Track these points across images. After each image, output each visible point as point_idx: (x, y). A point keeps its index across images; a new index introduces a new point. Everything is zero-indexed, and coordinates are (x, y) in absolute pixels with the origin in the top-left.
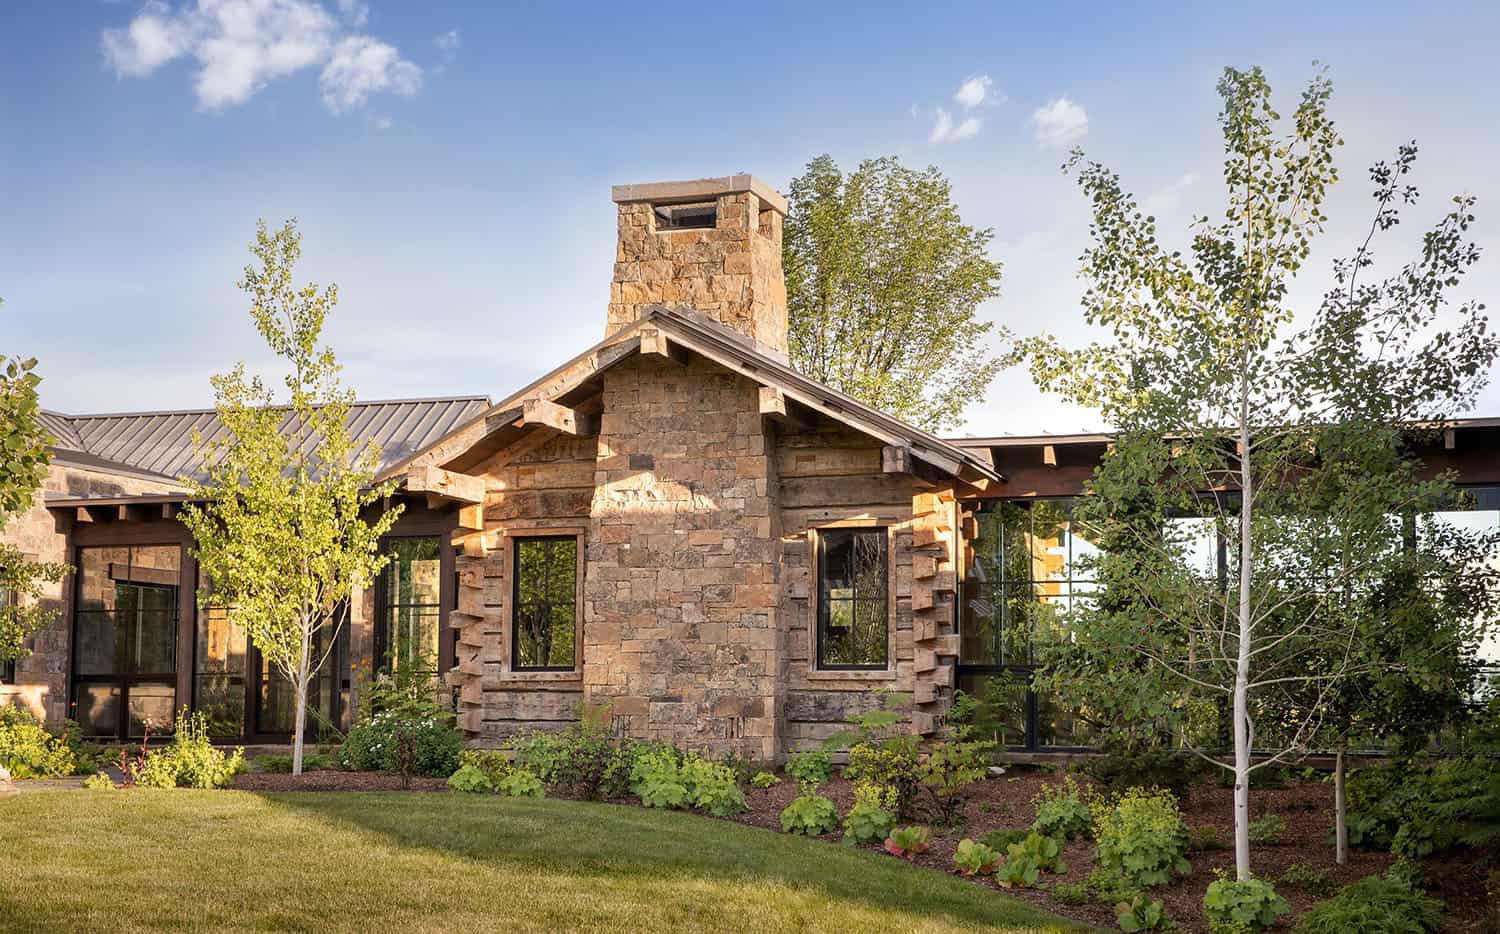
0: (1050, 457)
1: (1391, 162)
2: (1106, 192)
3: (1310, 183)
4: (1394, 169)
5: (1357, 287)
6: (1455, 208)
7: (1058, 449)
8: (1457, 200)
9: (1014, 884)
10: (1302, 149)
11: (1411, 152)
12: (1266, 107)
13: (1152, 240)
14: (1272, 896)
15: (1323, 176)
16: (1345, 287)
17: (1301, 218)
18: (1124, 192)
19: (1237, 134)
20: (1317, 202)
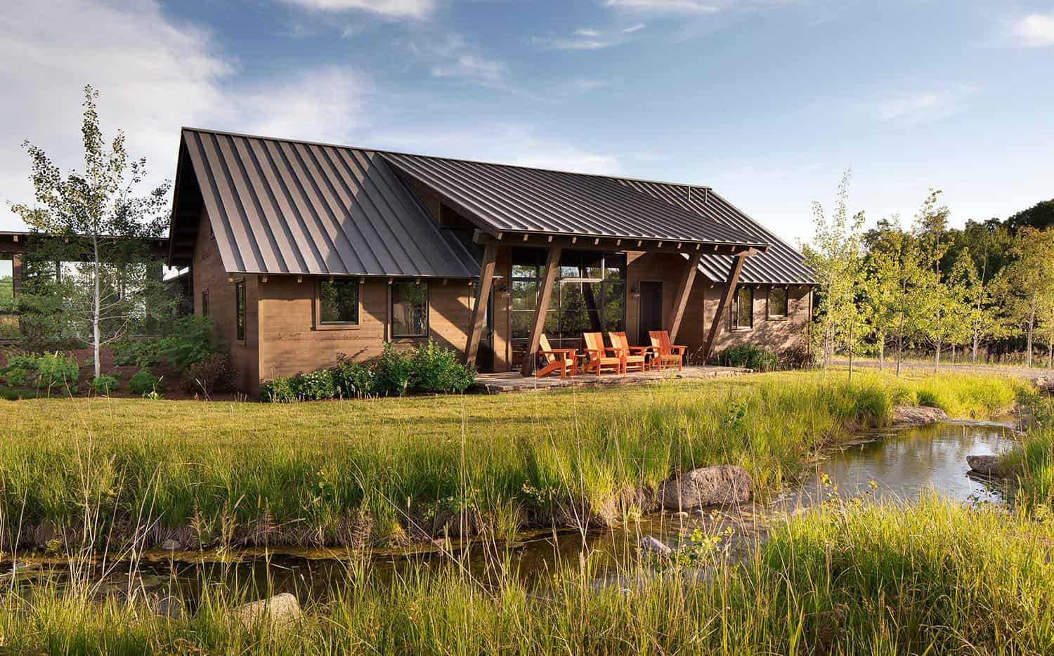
0: (16, 239)
1: (138, 162)
2: (40, 157)
3: (117, 167)
4: (139, 165)
5: (127, 198)
6: (165, 182)
7: (19, 236)
8: (166, 180)
9: (14, 385)
10: (115, 156)
11: (144, 160)
12: (100, 140)
13: (58, 176)
14: (115, 380)
15: (122, 165)
16: (123, 198)
17: (115, 177)
18: (47, 158)
19: (90, 146)
20: (119, 173)
